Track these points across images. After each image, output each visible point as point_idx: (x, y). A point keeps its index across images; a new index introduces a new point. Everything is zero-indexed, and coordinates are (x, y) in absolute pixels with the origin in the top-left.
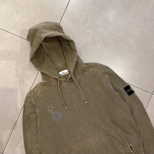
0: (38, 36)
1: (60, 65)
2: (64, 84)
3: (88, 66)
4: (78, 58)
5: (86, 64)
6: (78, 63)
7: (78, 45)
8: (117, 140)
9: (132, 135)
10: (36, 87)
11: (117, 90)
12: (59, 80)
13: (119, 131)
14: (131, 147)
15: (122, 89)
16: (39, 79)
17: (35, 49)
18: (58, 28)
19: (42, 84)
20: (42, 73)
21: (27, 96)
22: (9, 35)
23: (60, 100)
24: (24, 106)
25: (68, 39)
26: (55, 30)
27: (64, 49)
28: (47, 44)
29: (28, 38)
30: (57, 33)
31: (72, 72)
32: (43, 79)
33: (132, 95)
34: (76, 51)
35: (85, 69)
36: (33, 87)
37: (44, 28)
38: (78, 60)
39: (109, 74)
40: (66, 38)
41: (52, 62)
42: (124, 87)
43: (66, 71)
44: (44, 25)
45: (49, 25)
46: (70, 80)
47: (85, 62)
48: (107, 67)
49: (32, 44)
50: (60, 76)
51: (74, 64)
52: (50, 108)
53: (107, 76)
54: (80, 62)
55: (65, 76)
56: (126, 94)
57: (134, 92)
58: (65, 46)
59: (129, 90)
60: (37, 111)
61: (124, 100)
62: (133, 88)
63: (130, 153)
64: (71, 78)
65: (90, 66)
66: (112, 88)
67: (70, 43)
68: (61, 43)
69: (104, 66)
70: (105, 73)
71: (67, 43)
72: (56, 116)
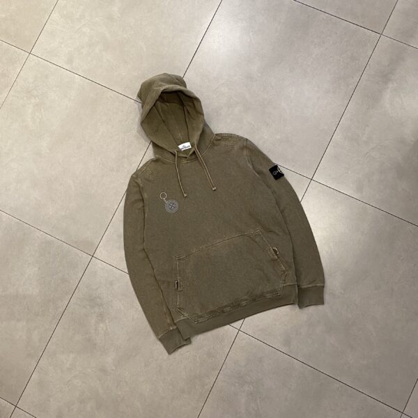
0: (154, 90)
1: (180, 135)
2: (184, 161)
3: (219, 138)
4: (206, 125)
5: (216, 135)
6: (205, 132)
7: (207, 106)
8: (256, 242)
9: (278, 235)
10: (145, 165)
11: (260, 173)
12: (177, 156)
13: (259, 230)
14: (274, 250)
15: (266, 170)
16: (150, 154)
17: (148, 108)
18: (181, 81)
19: (155, 161)
20: (155, 145)
21: (132, 177)
23: (177, 184)
24: (128, 190)
25: (192, 95)
26: (176, 83)
28: (163, 105)
29: (140, 96)
31: (196, 142)
32: (155, 153)
33: (281, 179)
34: (202, 114)
35: (215, 142)
36: (141, 165)
37: (162, 80)
38: (206, 128)
39: (249, 148)
41: (169, 131)
44: (162, 77)
45: (169, 78)
46: (193, 157)
48: (247, 139)
49: (142, 107)
50: (179, 151)
51: (199, 133)
53: (245, 152)
54: (207, 130)
55: (186, 151)
56: (272, 177)
57: (283, 175)
58: (189, 108)
60: (145, 196)
61: (269, 187)
62: (283, 171)
63: (274, 260)
64: (194, 153)
65: (222, 137)
66: (251, 167)
67: (196, 103)
68: (182, 104)
69: (242, 138)
70: (243, 148)
71: (191, 104)
72: (171, 206)
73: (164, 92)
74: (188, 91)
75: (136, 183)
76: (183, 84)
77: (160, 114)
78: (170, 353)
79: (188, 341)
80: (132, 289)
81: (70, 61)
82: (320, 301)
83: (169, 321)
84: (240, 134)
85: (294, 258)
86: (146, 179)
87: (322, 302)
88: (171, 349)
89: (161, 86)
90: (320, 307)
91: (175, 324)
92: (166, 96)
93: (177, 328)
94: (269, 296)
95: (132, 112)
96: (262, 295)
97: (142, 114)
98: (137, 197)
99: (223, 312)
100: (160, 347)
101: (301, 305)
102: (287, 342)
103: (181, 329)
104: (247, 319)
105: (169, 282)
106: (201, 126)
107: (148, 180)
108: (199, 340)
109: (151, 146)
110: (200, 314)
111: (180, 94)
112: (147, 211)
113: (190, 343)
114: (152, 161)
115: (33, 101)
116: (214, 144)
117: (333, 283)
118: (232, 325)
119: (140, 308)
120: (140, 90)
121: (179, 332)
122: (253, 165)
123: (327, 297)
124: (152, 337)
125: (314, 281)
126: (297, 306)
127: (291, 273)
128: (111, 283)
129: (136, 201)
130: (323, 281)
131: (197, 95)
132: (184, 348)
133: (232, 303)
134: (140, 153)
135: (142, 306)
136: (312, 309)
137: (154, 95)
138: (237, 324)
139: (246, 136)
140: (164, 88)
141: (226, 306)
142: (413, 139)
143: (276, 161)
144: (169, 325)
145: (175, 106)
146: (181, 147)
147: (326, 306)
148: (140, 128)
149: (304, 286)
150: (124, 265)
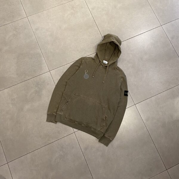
0: (110, 39)
1: (107, 58)
2: (101, 66)
4: (117, 61)
5: (118, 67)
6: (115, 63)
7: (122, 56)
8: (102, 109)
9: (111, 112)
10: (89, 57)
11: (121, 89)
12: (101, 63)
14: (106, 117)
15: (124, 90)
16: (93, 56)
17: (104, 42)
18: (120, 42)
19: (93, 59)
20: (97, 54)
21: (82, 58)
22: (97, 28)
23: (94, 71)
24: (77, 60)
25: (120, 49)
26: (118, 42)
27: (114, 53)
28: (109, 45)
29: (105, 36)
30: (118, 44)
31: (109, 64)
32: (95, 57)
33: (126, 97)
34: (118, 57)
35: (115, 69)
36: (87, 57)
37: (115, 38)
38: (116, 62)
40: (119, 48)
41: (105, 54)
43: (106, 62)
45: (118, 39)
46: (105, 67)
47: (118, 66)
48: (125, 76)
49: (103, 40)
50: (103, 62)
51: (113, 62)
52: (86, 71)
53: (122, 79)
54: (116, 63)
55: (105, 64)
56: (124, 94)
57: (127, 96)
58: (116, 52)
59: (126, 93)
60: (81, 67)
61: (120, 96)
62: (129, 94)
63: (103, 119)
64: (106, 66)
65: (118, 69)
66: (120, 85)
68: (115, 50)
69: (124, 74)
70: (122, 77)
71: (118, 52)
72: (86, 76)
73: (113, 42)
74: (120, 47)
75: (82, 60)
76: (120, 44)
77: (106, 47)
78: (47, 121)
79: (56, 122)
80: (53, 91)
81: (93, 9)
82: (107, 145)
83: (55, 111)
84: (125, 73)
85: (110, 124)
86: (86, 62)
87: (107, 146)
88: (49, 120)
89: (113, 39)
90: (105, 146)
91: (56, 113)
92: (112, 43)
93: (56, 115)
94: (92, 129)
95: (98, 39)
96: (91, 127)
97: (101, 42)
98: (79, 65)
99: (74, 122)
100: (45, 117)
101: (100, 141)
102: (86, 149)
103: (57, 116)
104: (80, 131)
105: (65, 99)
106: (115, 60)
107: (86, 63)
108: (59, 124)
109: (95, 54)
110: (67, 117)
111: (117, 46)
112: (78, 71)
113: (56, 123)
114: (92, 58)
115: (72, 11)
116: (114, 69)
117: (115, 142)
118: (74, 129)
119: (50, 99)
120: (106, 35)
121: (56, 117)
122: (121, 85)
123: (110, 145)
124: (46, 112)
125: (110, 137)
126: (98, 140)
127: (105, 128)
128: (48, 84)
129: (77, 66)
130: (113, 139)
131: (122, 51)
132: (53, 123)
133: (79, 122)
134: (91, 53)
135: (51, 99)
136: (102, 145)
137: (109, 41)
138: (75, 130)
139: (126, 75)
140: (114, 41)
141: (76, 121)
142: (176, 119)
143: (129, 90)
144: (54, 112)
145: (112, 48)
146: (104, 61)
147: (107, 147)
148: (97, 46)
149: (106, 136)
150: (56, 82)
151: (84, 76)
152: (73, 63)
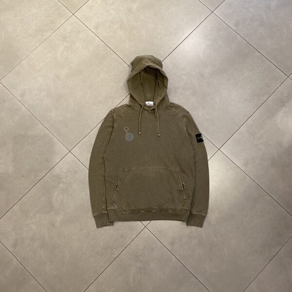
0: (142, 64)
1: (149, 96)
2: (146, 112)
3: (172, 105)
4: (166, 95)
5: (171, 103)
6: (165, 99)
7: (171, 84)
8: (173, 176)
9: (188, 176)
10: (121, 106)
11: (189, 135)
12: (143, 107)
13: (177, 169)
14: (183, 184)
15: (194, 135)
16: (126, 101)
17: (135, 73)
18: (160, 64)
19: (129, 106)
20: (132, 97)
21: (111, 111)
22: (115, 56)
23: (137, 125)
24: (105, 118)
25: (164, 75)
26: (157, 64)
27: (157, 83)
28: (145, 74)
29: (132, 64)
30: (158, 67)
31: (157, 104)
32: (130, 101)
33: (201, 143)
34: (167, 88)
35: (169, 107)
36: (119, 106)
37: (149, 59)
38: (166, 97)
39: (188, 119)
40: (163, 73)
41: (143, 91)
42: (196, 134)
43: (151, 103)
44: (150, 57)
45: (153, 59)
46: (153, 111)
47: (171, 101)
48: (188, 112)
49: (132, 71)
50: (145, 105)
51: (161, 99)
52: (126, 129)
53: (185, 119)
55: (149, 107)
56: (196, 140)
57: (203, 141)
58: (159, 82)
59: (199, 138)
60: (115, 125)
61: (192, 145)
62: (204, 138)
63: (181, 191)
64: (154, 109)
65: (173, 106)
66: (185, 130)
67: (165, 79)
68: (156, 78)
69: (186, 110)
70: (185, 116)
71: (162, 79)
72: (129, 137)
73: (148, 67)
74: (163, 71)
75: (112, 115)
76: (161, 66)
77: (141, 79)
78: (98, 227)
79: (111, 223)
80: (88, 180)
81: (97, 27)
82: (200, 225)
83: (104, 207)
84: (186, 108)
85: (193, 193)
86: (119, 115)
87: (201, 226)
88: (100, 225)
89: (147, 62)
90: (199, 229)
91: (107, 210)
92: (148, 70)
93: (108, 213)
94: (170, 211)
95: (124, 72)
96: (167, 210)
97: (130, 75)
98: (111, 124)
99: (139, 212)
100: (93, 222)
101: (188, 224)
102: (172, 243)
103: (110, 215)
104: (152, 221)
105: (112, 183)
106: (164, 95)
107: (121, 117)
108: (118, 224)
109: (129, 96)
110: (125, 209)
111: (157, 71)
112: (113, 134)
113: (113, 225)
114: (127, 105)
115: (65, 43)
116: (167, 108)
117: (212, 216)
118: (142, 222)
119: (89, 193)
120: (134, 60)
121: (108, 216)
122: (187, 129)
123: (205, 224)
124: (90, 214)
125: (201, 211)
126: (185, 223)
127: (189, 202)
128: (76, 172)
129: (109, 126)
130: (206, 213)
131: (167, 75)
132: (108, 227)
133: (147, 209)
134: (121, 98)
135: (90, 192)
136: (194, 228)
137: (143, 67)
138: (146, 223)
139: (188, 110)
140: (149, 64)
141: (142, 210)
142: (287, 146)
143: (201, 131)
144: (104, 210)
145: (151, 77)
146: (147, 103)
147: (203, 228)
148: (126, 84)
149: (194, 212)
150: (87, 164)
151: (126, 139)
152: (101, 124)
